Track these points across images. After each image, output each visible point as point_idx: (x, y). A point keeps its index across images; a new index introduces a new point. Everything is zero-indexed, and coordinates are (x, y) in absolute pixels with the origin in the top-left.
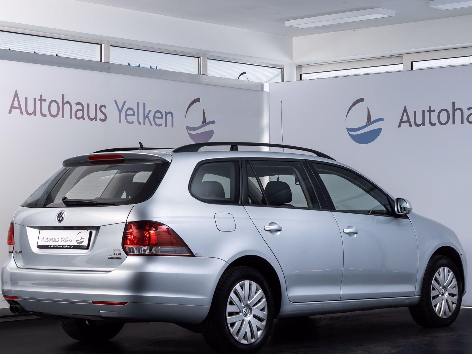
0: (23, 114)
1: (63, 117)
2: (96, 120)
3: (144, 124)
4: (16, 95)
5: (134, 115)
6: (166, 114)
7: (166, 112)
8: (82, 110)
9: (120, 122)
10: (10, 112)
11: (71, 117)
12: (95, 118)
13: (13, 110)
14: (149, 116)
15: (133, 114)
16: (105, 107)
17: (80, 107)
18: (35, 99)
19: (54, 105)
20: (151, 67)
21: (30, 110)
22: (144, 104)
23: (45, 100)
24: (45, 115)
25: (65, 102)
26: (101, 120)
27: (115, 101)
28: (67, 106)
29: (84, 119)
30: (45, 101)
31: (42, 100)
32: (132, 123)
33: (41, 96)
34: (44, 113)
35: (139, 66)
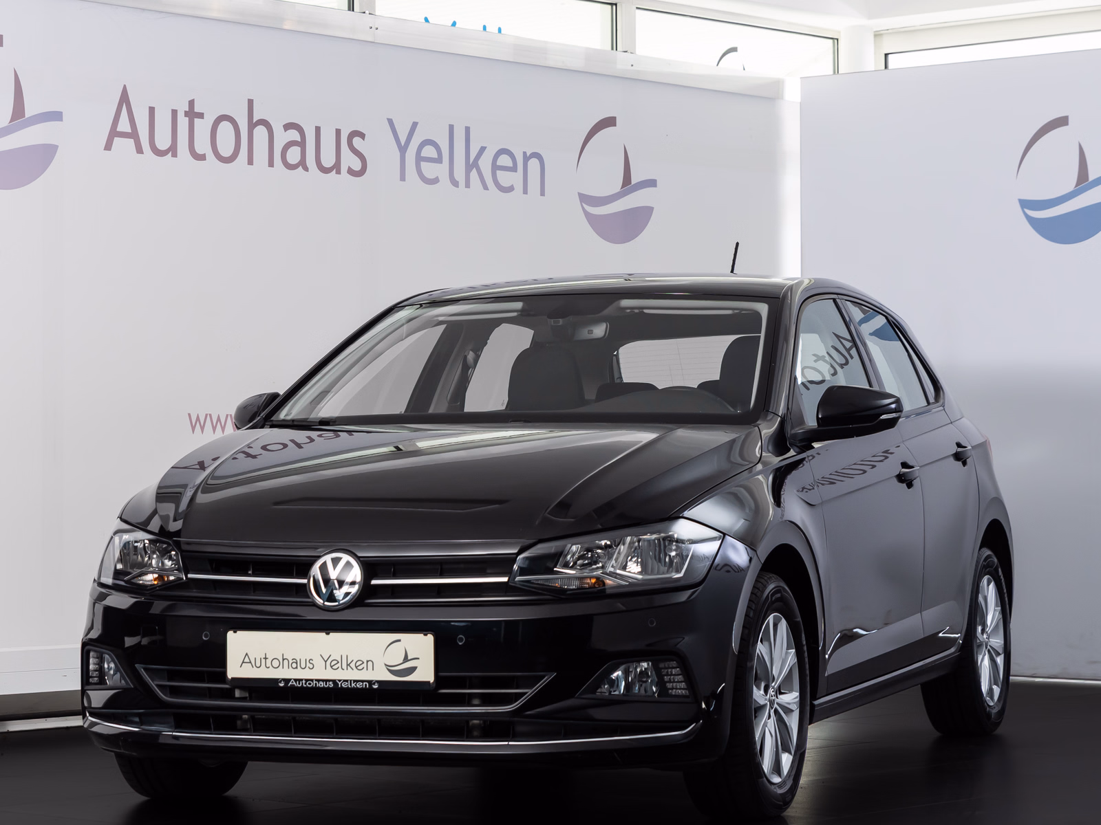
0: (143, 153)
1: (250, 162)
2: (338, 172)
3: (468, 185)
4: (124, 99)
5: (439, 160)
6: (526, 158)
7: (525, 153)
8: (302, 144)
9: (403, 178)
10: (108, 147)
11: (271, 164)
12: (337, 167)
13: (117, 140)
14: (479, 162)
15: (434, 154)
16: (362, 136)
17: (294, 135)
18: (174, 113)
19: (225, 129)
20: (485, 28)
21: (163, 142)
22: (467, 129)
23: (201, 116)
24: (202, 157)
25: (254, 121)
26: (351, 172)
27: (390, 122)
28: (260, 132)
29: (306, 169)
30: (203, 118)
31: (192, 114)
32: (435, 181)
33: (191, 103)
34: (199, 150)
35: (454, 24)
